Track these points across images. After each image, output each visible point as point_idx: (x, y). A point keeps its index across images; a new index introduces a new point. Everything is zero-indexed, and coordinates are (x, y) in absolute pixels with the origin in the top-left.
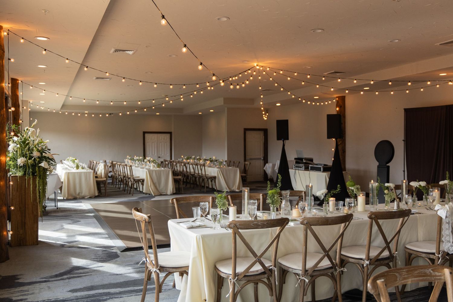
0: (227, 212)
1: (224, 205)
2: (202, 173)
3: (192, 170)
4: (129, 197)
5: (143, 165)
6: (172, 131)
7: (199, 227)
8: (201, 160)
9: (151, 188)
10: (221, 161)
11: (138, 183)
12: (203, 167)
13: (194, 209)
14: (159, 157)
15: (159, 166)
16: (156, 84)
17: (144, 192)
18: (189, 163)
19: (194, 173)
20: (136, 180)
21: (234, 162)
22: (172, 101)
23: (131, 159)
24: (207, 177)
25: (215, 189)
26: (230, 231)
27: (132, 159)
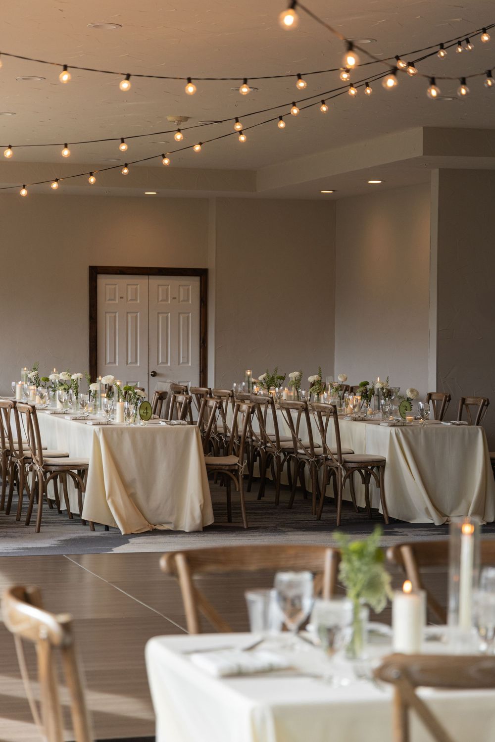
0: (385, 617)
1: (373, 585)
2: (324, 442)
3: (286, 432)
4: (23, 536)
5: (83, 405)
6: (210, 264)
7: (269, 671)
8: (325, 389)
9: (113, 502)
10: (409, 394)
11: (64, 481)
12: (332, 420)
13: (255, 599)
14: (154, 374)
15: (147, 412)
16: (128, 77)
17: (83, 517)
18: (272, 402)
19: (295, 443)
20: (53, 469)
21: (464, 400)
22: (201, 144)
23: (37, 378)
24: (345, 463)
25: (381, 511)
26: (388, 693)
27: (42, 383)
